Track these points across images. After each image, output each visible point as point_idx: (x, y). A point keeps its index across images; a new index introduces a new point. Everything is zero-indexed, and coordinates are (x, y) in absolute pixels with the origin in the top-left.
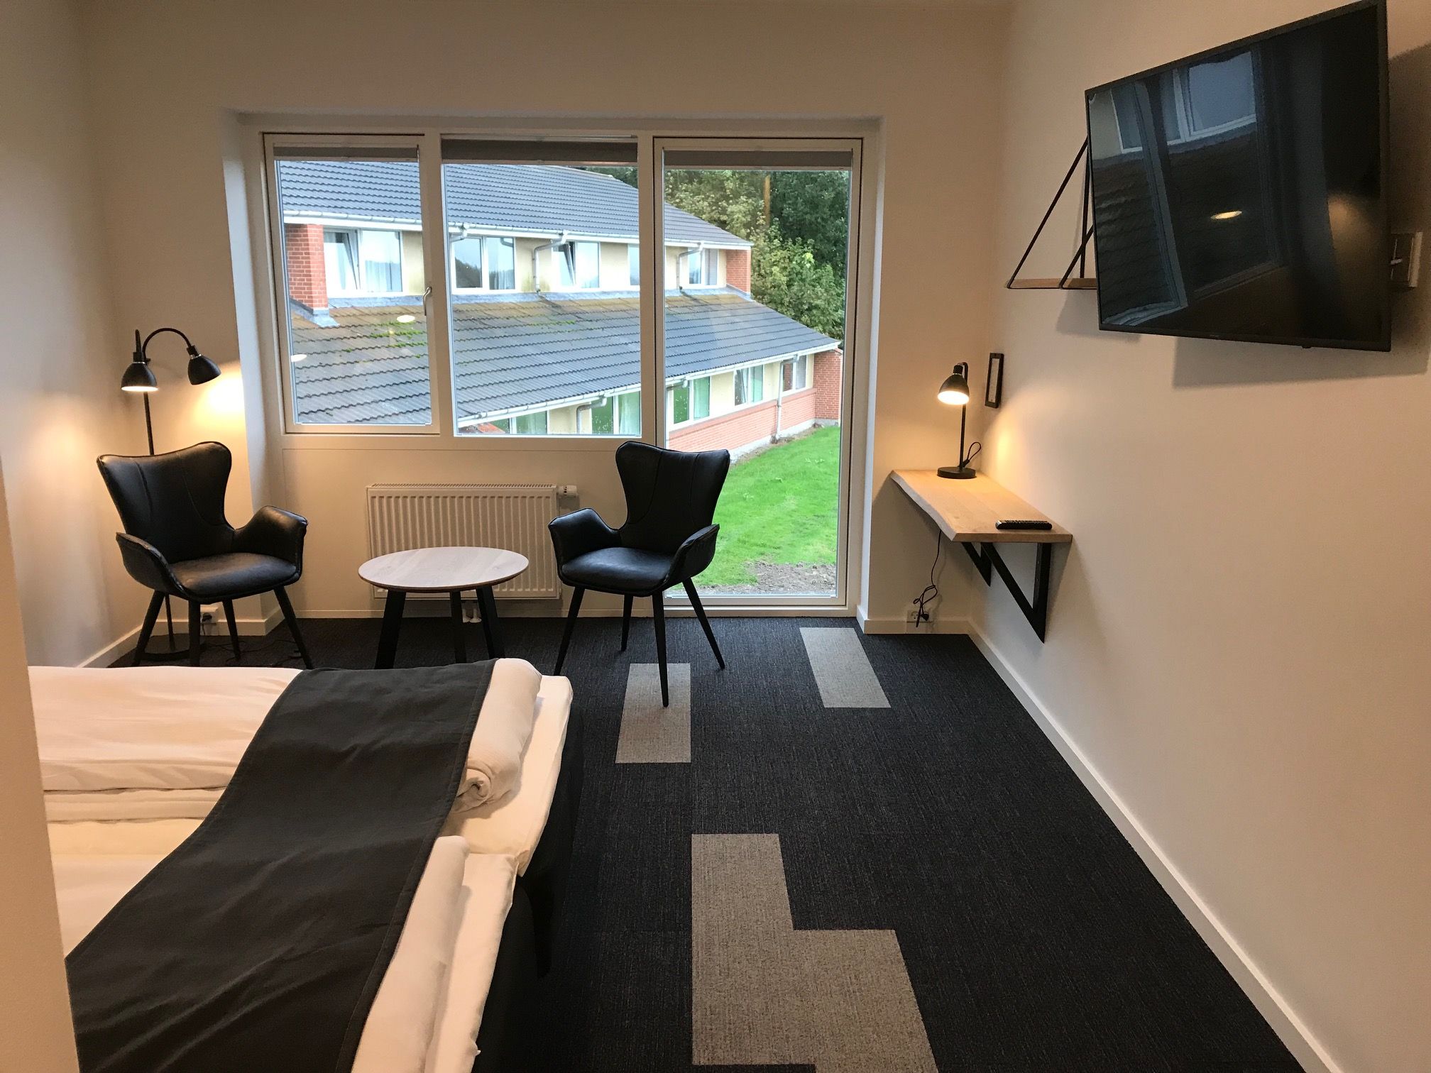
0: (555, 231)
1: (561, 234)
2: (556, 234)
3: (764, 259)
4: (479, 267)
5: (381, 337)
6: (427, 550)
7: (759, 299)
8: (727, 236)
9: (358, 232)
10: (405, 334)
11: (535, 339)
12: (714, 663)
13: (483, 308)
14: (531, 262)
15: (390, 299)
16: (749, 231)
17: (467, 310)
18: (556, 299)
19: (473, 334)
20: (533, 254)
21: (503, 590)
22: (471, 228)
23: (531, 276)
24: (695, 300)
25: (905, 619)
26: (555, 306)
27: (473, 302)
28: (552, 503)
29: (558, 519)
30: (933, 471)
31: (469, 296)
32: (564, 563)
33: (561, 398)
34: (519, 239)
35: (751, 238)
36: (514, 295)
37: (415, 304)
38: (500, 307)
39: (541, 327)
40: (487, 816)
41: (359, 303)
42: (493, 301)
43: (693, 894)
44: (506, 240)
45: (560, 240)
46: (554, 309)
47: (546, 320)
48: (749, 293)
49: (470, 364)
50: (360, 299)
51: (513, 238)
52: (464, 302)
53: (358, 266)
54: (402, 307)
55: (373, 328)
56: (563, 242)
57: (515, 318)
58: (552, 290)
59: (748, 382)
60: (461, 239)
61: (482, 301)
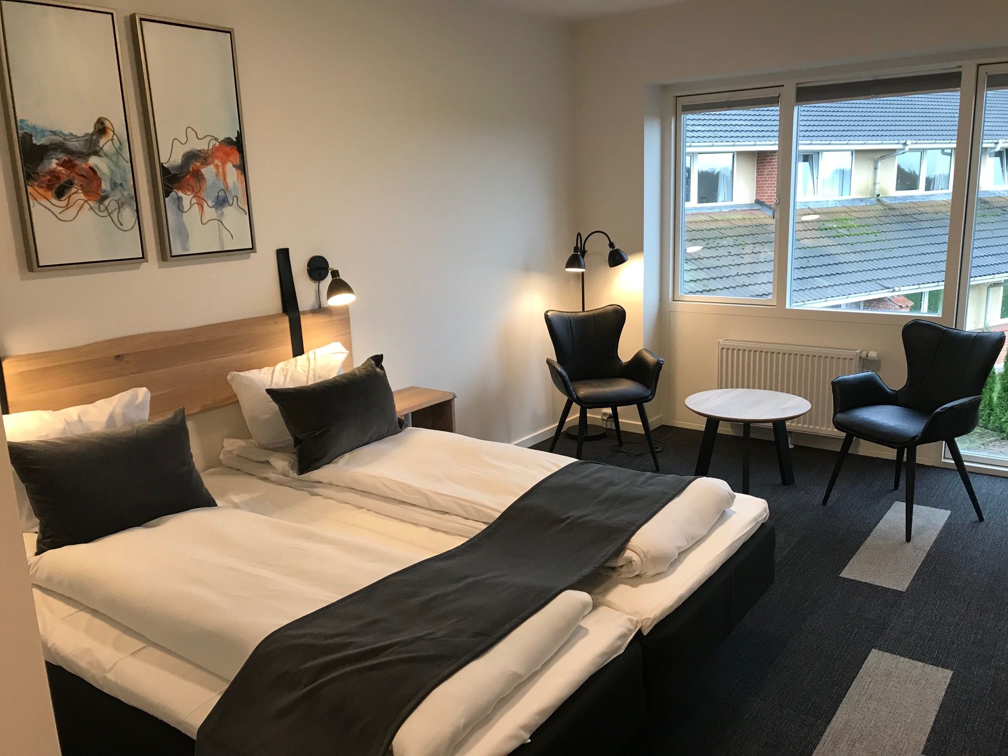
0: (991, 141)
1: (997, 143)
2: (992, 143)
4: (917, 173)
5: (826, 229)
6: (740, 390)
9: (820, 154)
10: (845, 227)
13: (915, 206)
15: (839, 201)
17: (901, 208)
18: (986, 196)
19: (905, 226)
21: (793, 424)
22: (912, 144)
27: (908, 201)
29: (841, 378)
31: (905, 197)
32: (841, 412)
36: (947, 194)
37: (858, 205)
38: (932, 204)
40: (635, 586)
41: (814, 205)
42: (926, 200)
43: (847, 695)
44: (946, 151)
45: (994, 148)
49: (895, 249)
50: (816, 202)
52: (900, 202)
53: (817, 178)
54: (848, 208)
55: (821, 223)
56: (998, 149)
57: (944, 213)
60: (903, 153)
61: (916, 201)
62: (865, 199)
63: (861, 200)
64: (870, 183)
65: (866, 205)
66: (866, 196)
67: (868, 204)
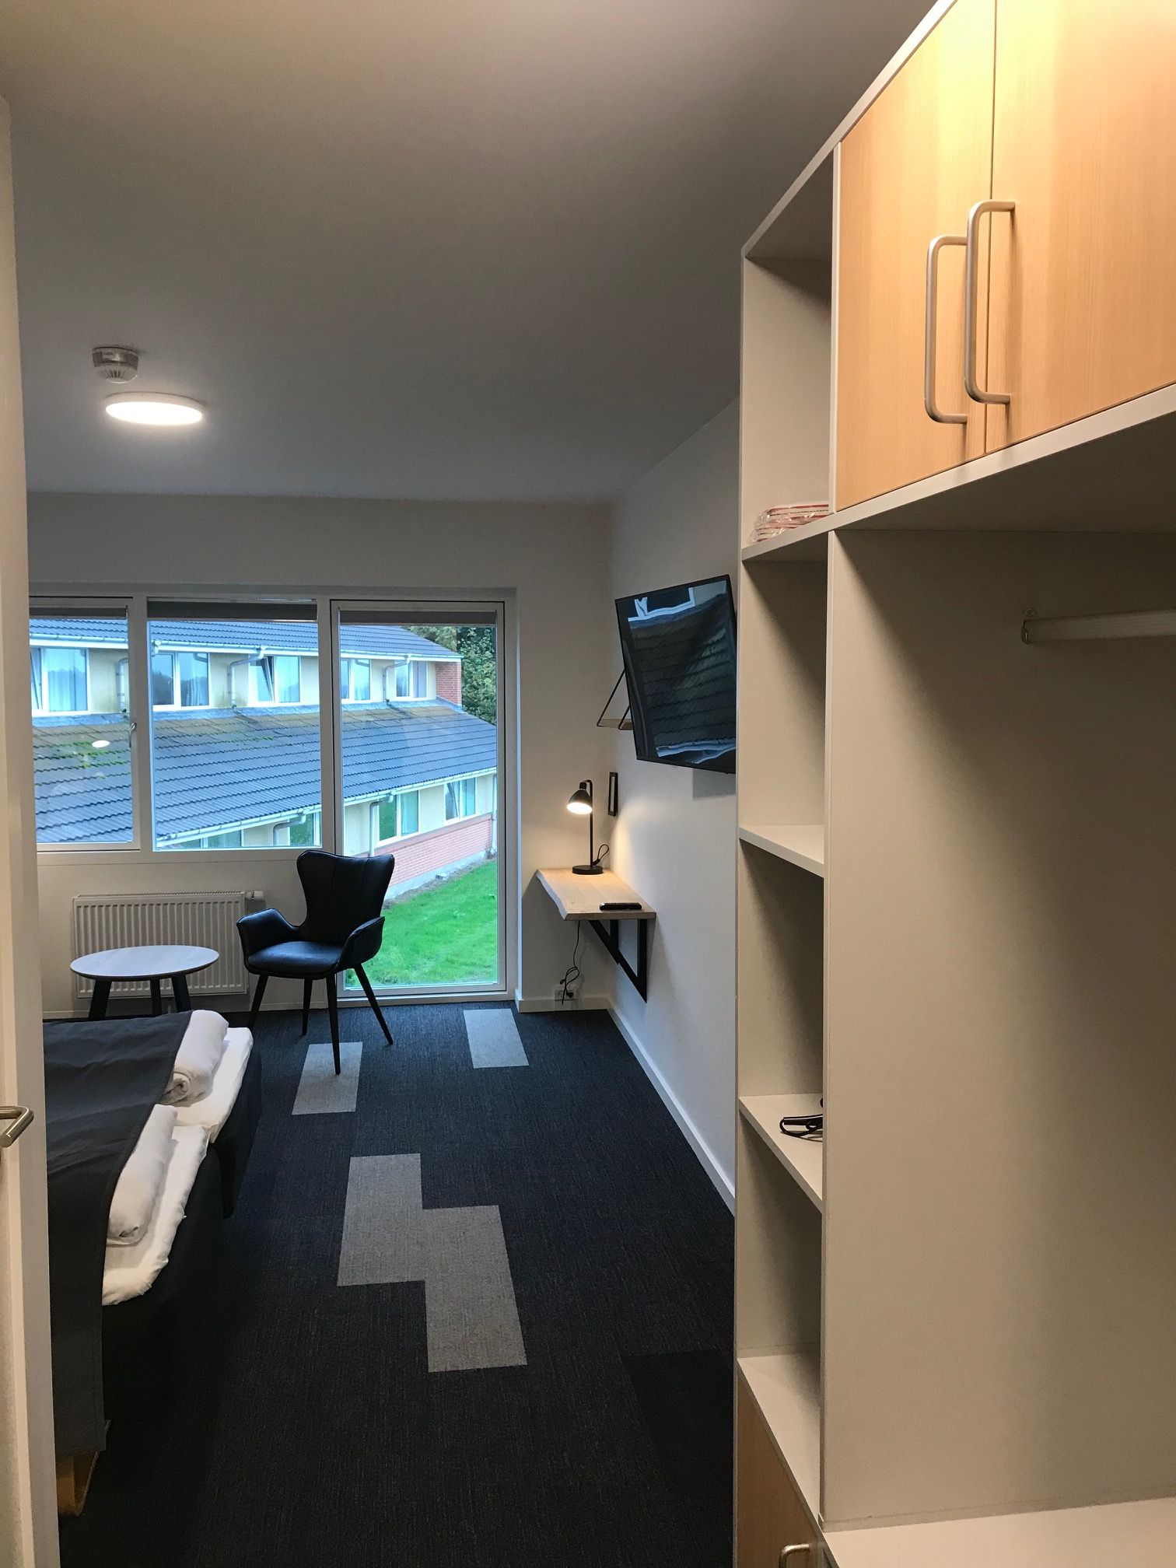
0: (252, 646)
1: (259, 649)
2: (253, 649)
3: (476, 670)
5: (64, 757)
7: (472, 710)
8: (437, 648)
9: (42, 650)
11: (228, 757)
12: (384, 1041)
13: (172, 725)
14: (226, 679)
15: (75, 718)
16: (459, 642)
18: (252, 714)
20: (229, 669)
22: (162, 644)
23: (226, 691)
24: (404, 713)
25: (553, 998)
26: (250, 721)
27: (166, 719)
28: (241, 907)
29: (245, 918)
30: (567, 869)
32: (251, 956)
33: (256, 817)
34: (214, 655)
35: (462, 650)
36: (208, 711)
37: (100, 723)
38: (193, 724)
39: (237, 743)
41: (40, 723)
42: (184, 718)
44: (199, 655)
45: (258, 655)
46: (249, 725)
47: (241, 736)
48: (460, 705)
50: (42, 718)
51: (207, 653)
53: (41, 684)
54: (87, 727)
55: (55, 748)
56: (261, 657)
57: (209, 735)
58: (250, 705)
59: (461, 797)
61: (172, 718)
62: (108, 715)
63: (103, 717)
64: (113, 693)
65: (111, 724)
66: (109, 711)
67: (113, 722)
